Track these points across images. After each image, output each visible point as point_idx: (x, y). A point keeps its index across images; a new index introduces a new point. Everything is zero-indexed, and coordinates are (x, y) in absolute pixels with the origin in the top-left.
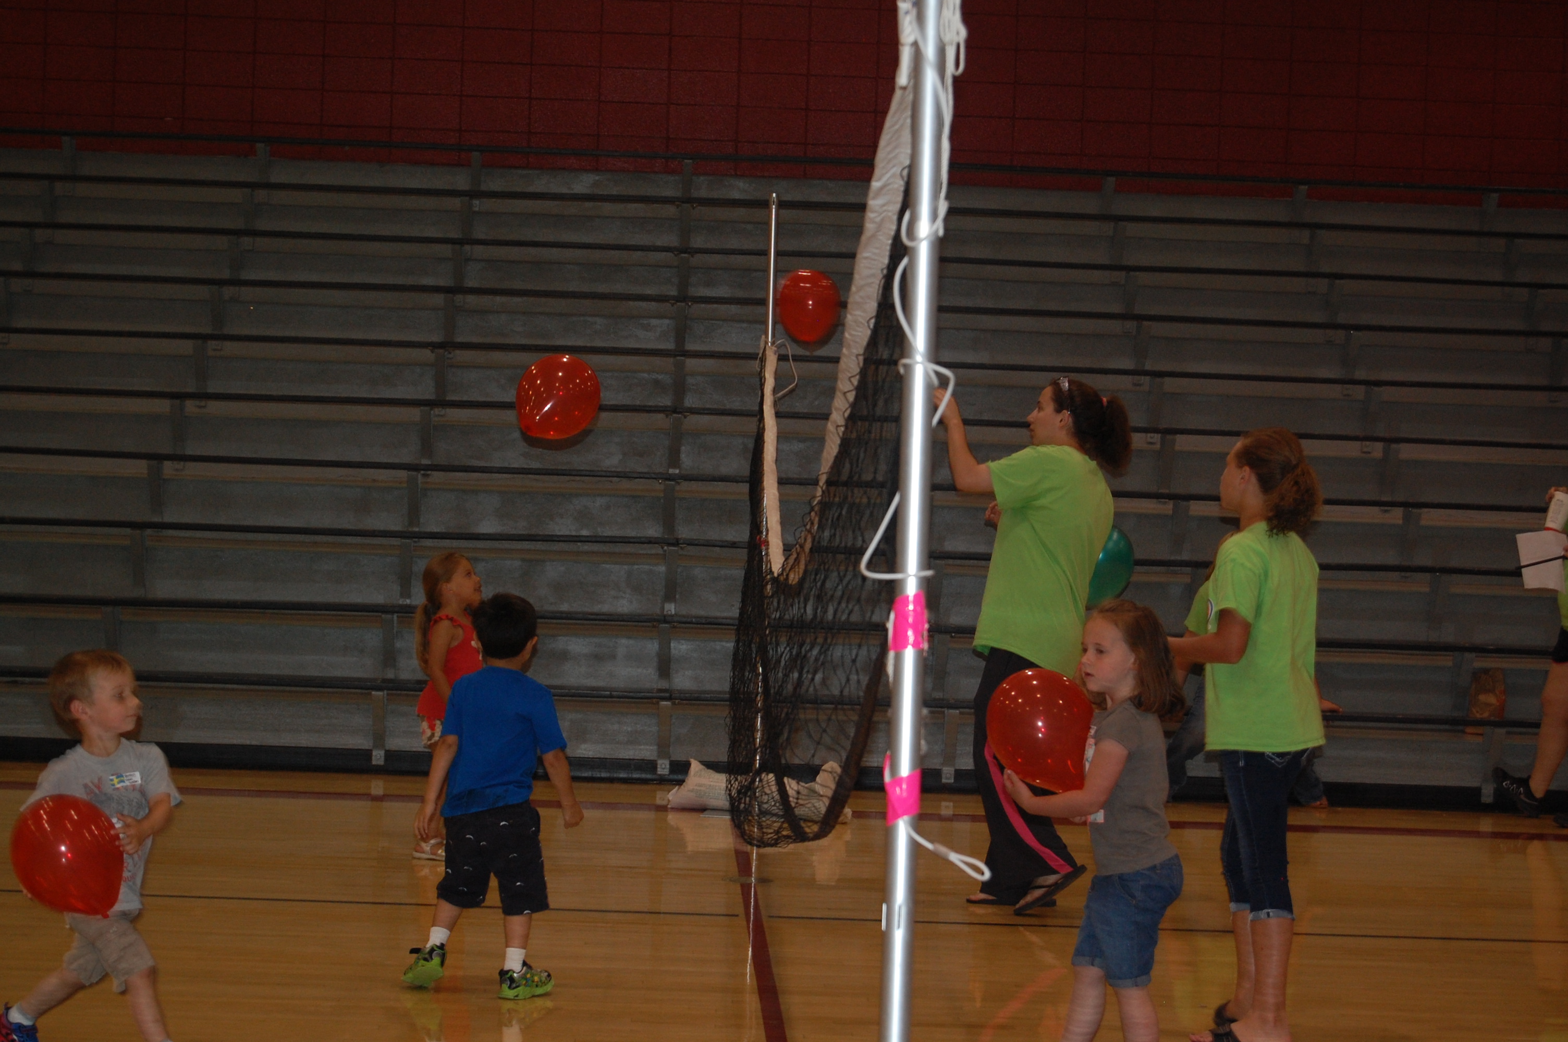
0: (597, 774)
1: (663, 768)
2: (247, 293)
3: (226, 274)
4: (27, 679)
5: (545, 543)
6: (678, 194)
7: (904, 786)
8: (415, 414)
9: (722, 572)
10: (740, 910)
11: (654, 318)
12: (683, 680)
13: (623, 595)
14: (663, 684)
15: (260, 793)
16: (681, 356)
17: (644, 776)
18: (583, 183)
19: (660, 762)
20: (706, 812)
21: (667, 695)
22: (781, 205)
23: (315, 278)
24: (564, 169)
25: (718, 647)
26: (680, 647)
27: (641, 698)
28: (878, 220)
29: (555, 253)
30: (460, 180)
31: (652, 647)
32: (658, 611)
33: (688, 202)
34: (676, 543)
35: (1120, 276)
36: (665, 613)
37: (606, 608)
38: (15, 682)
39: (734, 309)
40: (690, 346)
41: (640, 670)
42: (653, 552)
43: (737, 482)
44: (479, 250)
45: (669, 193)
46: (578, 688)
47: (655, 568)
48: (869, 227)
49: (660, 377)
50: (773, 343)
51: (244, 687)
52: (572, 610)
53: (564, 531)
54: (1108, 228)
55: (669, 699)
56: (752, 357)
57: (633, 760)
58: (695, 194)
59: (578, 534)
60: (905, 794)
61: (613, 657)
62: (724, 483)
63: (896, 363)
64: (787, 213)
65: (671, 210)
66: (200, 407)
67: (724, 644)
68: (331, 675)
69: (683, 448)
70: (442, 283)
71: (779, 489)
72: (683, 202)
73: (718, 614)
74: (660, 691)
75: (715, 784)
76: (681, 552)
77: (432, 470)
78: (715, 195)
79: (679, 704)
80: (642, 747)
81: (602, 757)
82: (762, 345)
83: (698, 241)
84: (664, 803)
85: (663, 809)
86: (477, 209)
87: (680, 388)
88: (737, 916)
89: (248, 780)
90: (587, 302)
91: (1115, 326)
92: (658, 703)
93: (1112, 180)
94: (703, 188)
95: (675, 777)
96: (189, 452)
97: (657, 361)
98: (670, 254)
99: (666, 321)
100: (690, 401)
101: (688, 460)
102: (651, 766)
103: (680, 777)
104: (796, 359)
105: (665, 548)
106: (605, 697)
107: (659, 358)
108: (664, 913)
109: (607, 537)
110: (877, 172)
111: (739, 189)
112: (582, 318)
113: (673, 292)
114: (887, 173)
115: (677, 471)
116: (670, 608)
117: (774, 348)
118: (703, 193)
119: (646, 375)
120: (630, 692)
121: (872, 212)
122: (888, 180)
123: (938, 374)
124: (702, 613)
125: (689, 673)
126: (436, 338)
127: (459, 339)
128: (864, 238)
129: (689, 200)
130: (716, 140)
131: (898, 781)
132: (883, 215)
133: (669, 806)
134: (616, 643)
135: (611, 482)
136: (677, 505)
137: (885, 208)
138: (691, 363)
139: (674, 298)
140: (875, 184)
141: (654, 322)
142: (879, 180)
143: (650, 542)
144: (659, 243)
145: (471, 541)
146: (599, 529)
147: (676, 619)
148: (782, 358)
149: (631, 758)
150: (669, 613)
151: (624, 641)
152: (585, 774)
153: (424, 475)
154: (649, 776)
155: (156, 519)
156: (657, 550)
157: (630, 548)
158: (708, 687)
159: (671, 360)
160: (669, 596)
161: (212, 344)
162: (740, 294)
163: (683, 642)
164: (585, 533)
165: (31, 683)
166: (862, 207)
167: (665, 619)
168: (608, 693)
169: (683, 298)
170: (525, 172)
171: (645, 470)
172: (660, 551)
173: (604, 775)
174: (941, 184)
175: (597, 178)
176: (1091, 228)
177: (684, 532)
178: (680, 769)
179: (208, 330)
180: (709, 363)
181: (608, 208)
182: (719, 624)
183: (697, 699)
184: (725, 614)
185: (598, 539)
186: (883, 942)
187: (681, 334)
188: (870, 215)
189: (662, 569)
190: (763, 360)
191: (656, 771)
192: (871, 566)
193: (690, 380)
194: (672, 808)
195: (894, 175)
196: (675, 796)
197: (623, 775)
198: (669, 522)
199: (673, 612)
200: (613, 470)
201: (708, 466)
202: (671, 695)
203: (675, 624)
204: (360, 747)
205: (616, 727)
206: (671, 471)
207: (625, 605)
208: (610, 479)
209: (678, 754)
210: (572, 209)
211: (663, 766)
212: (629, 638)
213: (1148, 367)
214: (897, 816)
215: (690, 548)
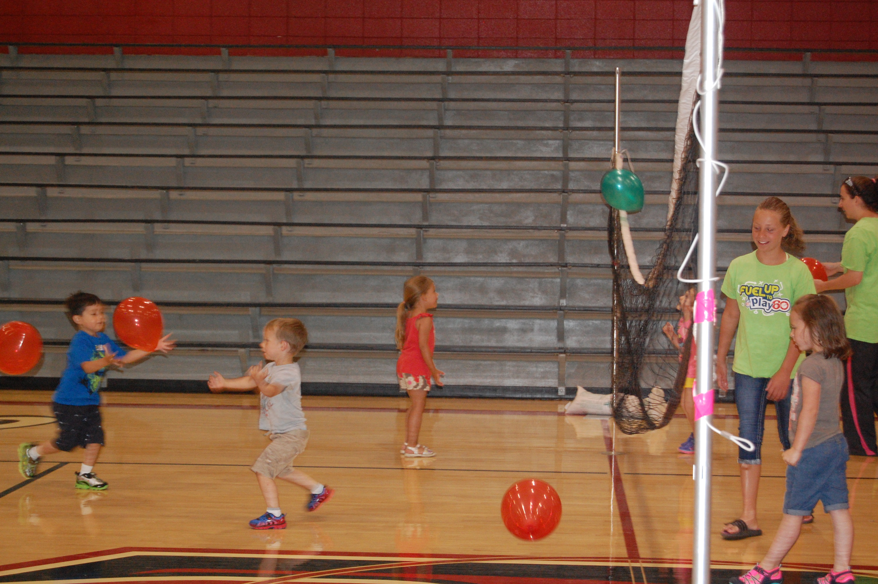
0: (525, 396)
1: (562, 391)
2: (325, 132)
3: (313, 122)
4: (210, 349)
5: (492, 267)
6: (563, 69)
7: (704, 399)
8: (419, 197)
9: (592, 281)
10: (608, 471)
11: (550, 139)
12: (571, 343)
13: (537, 296)
14: (560, 345)
15: (339, 409)
16: (567, 160)
17: (550, 396)
18: (509, 65)
19: (560, 388)
20: (587, 416)
21: (562, 351)
22: (623, 74)
23: (362, 122)
24: (498, 57)
25: (591, 324)
26: (569, 324)
27: (548, 353)
28: (689, 81)
29: (494, 105)
30: (440, 65)
31: (554, 324)
32: (556, 304)
33: (568, 74)
34: (566, 266)
35: (816, 108)
36: (560, 305)
37: (527, 303)
38: (203, 350)
39: (595, 133)
40: (571, 155)
41: (547, 337)
42: (553, 271)
43: (600, 230)
44: (452, 104)
45: (559, 69)
46: (513, 348)
47: (554, 280)
48: (685, 85)
49: (554, 173)
50: (618, 152)
51: (329, 350)
52: (508, 304)
53: (503, 261)
54: (807, 81)
55: (565, 352)
56: (608, 160)
57: (544, 387)
58: (572, 70)
59: (510, 262)
60: (704, 403)
61: (532, 330)
62: (592, 231)
63: (694, 161)
64: (627, 78)
65: (558, 79)
66: (300, 196)
67: (594, 322)
68: (376, 343)
69: (568, 213)
70: (432, 123)
71: (631, 234)
72: (566, 74)
73: (590, 305)
74: (560, 348)
75: (591, 400)
76: (569, 271)
77: (429, 228)
78: (584, 69)
79: (569, 355)
80: (549, 380)
81: (527, 386)
82: (613, 153)
83: (574, 96)
84: (562, 411)
85: (563, 414)
86: (450, 82)
87: (566, 179)
88: (606, 473)
89: (332, 401)
90: (513, 132)
91: (812, 137)
92: (557, 355)
93: (809, 54)
94: (576, 65)
95: (568, 397)
96: (296, 221)
97: (553, 164)
98: (559, 104)
99: (558, 142)
100: (571, 186)
101: (571, 219)
102: (555, 390)
103: (571, 397)
104: (634, 160)
105: (560, 269)
106: (527, 352)
107: (554, 162)
108: (564, 472)
109: (527, 263)
110: (687, 54)
111: (597, 65)
112: (510, 141)
113: (561, 125)
114: (692, 55)
115: (565, 225)
116: (563, 302)
117: (620, 155)
118: (576, 69)
119: (546, 172)
120: (541, 350)
121: (687, 77)
122: (692, 59)
123: (719, 167)
124: (581, 304)
125: (574, 338)
126: (430, 154)
127: (442, 154)
128: (682, 92)
129: (569, 73)
130: (582, 39)
131: (700, 396)
132: (691, 79)
133: (566, 413)
134: (534, 322)
135: (529, 232)
136: (565, 245)
137: (692, 75)
138: (573, 165)
139: (561, 128)
140: (686, 61)
141: (550, 142)
142: (688, 59)
143: (552, 266)
144: (552, 98)
145: (452, 267)
146: (522, 259)
147: (566, 308)
148: (625, 160)
149: (544, 386)
150: (563, 305)
151: (538, 321)
152: (518, 396)
153: (424, 231)
154: (553, 396)
155: (278, 259)
156: (555, 269)
157: (540, 269)
158: (585, 346)
159: (561, 163)
160: (563, 295)
161: (307, 161)
162: (598, 125)
163: (571, 321)
164: (514, 261)
165: (213, 351)
166: (680, 74)
167: (561, 308)
168: (530, 350)
169: (567, 128)
170: (477, 60)
171: (547, 225)
172: (557, 270)
173: (528, 396)
174: (719, 59)
175: (517, 62)
176: (798, 81)
177: (570, 259)
178: (572, 392)
179: (303, 153)
180: (582, 164)
181: (523, 79)
182: (592, 311)
183: (580, 353)
184: (594, 305)
185: (522, 264)
186: (693, 487)
187: (565, 148)
188: (684, 78)
189: (558, 280)
190: (614, 162)
191: (558, 393)
192: (683, 275)
193: (572, 174)
194: (567, 414)
195: (696, 56)
196: (569, 407)
197: (539, 396)
198: (561, 253)
199: (565, 305)
200: (530, 225)
201: (583, 223)
202: (565, 351)
203: (566, 311)
204: (392, 383)
205: (534, 369)
206: (562, 225)
207: (538, 301)
208: (528, 230)
209: (571, 384)
210: (504, 79)
211: (561, 391)
212: (541, 319)
213: (831, 160)
214: (700, 416)
215: (574, 268)
